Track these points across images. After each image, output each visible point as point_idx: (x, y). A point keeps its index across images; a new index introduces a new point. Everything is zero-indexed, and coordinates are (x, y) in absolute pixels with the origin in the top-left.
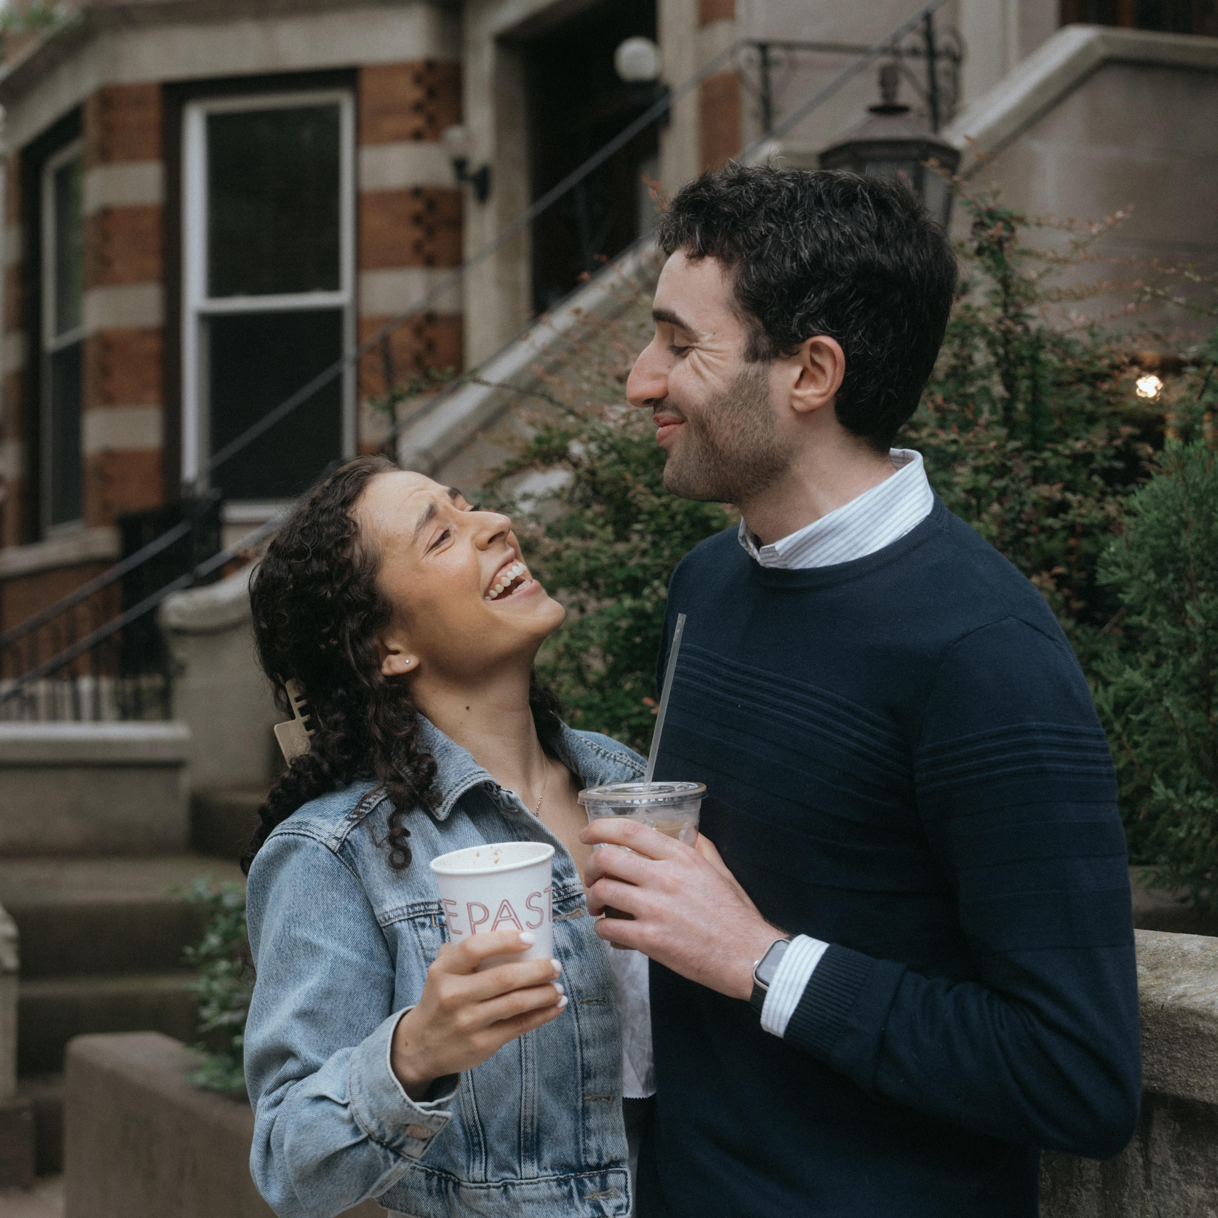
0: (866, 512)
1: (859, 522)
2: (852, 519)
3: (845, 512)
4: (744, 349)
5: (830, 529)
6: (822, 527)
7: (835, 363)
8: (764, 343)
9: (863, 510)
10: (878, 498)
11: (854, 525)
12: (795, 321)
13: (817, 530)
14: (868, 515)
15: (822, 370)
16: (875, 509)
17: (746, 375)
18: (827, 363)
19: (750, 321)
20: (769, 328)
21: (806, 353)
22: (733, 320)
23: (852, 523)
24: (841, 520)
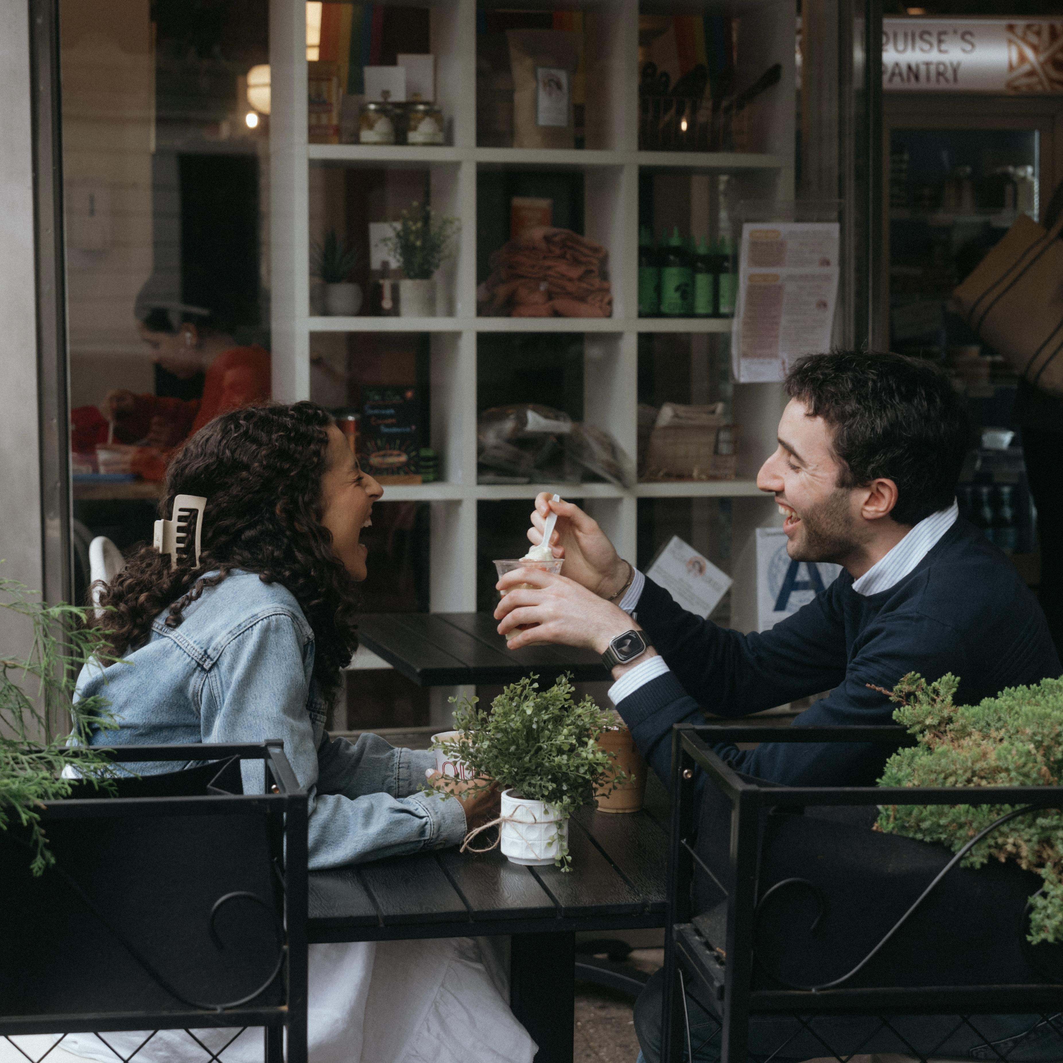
0: (893, 562)
1: (891, 568)
2: (887, 567)
3: (882, 564)
4: (836, 479)
5: (876, 574)
6: (871, 574)
7: (891, 495)
8: (849, 477)
9: (891, 561)
10: (899, 553)
11: (890, 570)
12: (870, 468)
13: (869, 578)
14: (895, 563)
15: (883, 495)
16: (899, 559)
17: (836, 495)
18: (886, 493)
19: (840, 463)
20: (852, 469)
21: (874, 485)
22: (830, 460)
23: (888, 569)
24: (881, 568)
